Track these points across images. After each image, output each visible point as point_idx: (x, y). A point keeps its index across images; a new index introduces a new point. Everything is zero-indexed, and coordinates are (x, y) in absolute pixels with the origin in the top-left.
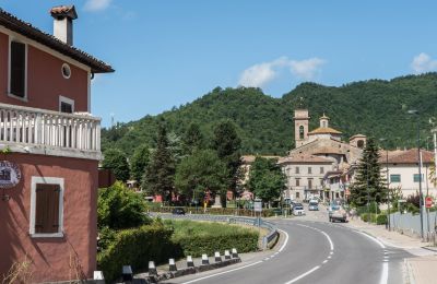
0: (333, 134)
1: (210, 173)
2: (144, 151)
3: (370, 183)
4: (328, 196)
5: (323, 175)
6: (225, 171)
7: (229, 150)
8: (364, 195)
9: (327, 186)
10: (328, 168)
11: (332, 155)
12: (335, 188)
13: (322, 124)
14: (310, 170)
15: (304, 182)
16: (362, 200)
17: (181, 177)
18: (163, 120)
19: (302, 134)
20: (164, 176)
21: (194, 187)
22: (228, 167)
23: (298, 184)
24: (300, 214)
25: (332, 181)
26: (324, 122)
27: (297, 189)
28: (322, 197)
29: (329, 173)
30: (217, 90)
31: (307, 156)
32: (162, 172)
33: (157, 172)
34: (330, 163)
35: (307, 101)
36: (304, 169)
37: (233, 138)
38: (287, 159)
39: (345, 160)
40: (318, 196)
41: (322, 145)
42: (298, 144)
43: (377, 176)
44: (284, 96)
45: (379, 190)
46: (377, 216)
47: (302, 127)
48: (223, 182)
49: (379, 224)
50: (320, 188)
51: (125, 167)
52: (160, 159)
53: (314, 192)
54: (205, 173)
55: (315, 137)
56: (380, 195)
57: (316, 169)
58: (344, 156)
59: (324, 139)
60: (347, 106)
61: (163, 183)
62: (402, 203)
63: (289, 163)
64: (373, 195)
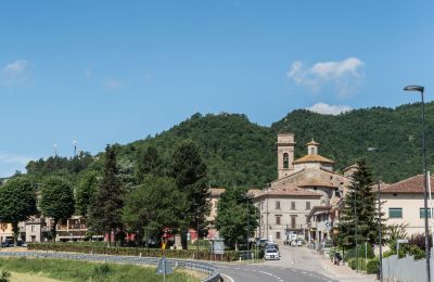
0: (323, 163)
1: (165, 206)
2: (92, 180)
3: (361, 218)
4: (314, 236)
5: (309, 211)
6: (184, 204)
7: (191, 178)
8: (352, 233)
9: (314, 224)
10: (315, 203)
11: (321, 187)
12: (322, 227)
13: (310, 151)
14: (293, 206)
15: (286, 220)
16: (350, 240)
17: (130, 210)
18: (133, 149)
19: (286, 164)
20: (112, 209)
21: (146, 224)
22: (189, 199)
23: (278, 222)
24: (273, 258)
25: (319, 218)
26: (312, 149)
27: (278, 228)
28: (307, 238)
29: (316, 209)
30: (197, 116)
31: (290, 189)
32: (108, 204)
33: (102, 205)
34: (318, 197)
35: (300, 130)
36: (286, 204)
37: (197, 163)
38: (266, 192)
39: (337, 195)
40: (303, 237)
41: (310, 176)
42: (281, 174)
43: (369, 209)
44: (274, 125)
45: (373, 227)
46: (367, 261)
47: (286, 155)
48: (182, 218)
49: (369, 273)
50: (305, 227)
51: (70, 199)
52: (107, 188)
53: (299, 232)
54: (159, 206)
55: (302, 166)
56: (374, 234)
57: (301, 204)
58: (337, 189)
59: (312, 169)
60: (345, 137)
61: (111, 218)
62: (402, 245)
63: (268, 196)
64: (365, 233)
